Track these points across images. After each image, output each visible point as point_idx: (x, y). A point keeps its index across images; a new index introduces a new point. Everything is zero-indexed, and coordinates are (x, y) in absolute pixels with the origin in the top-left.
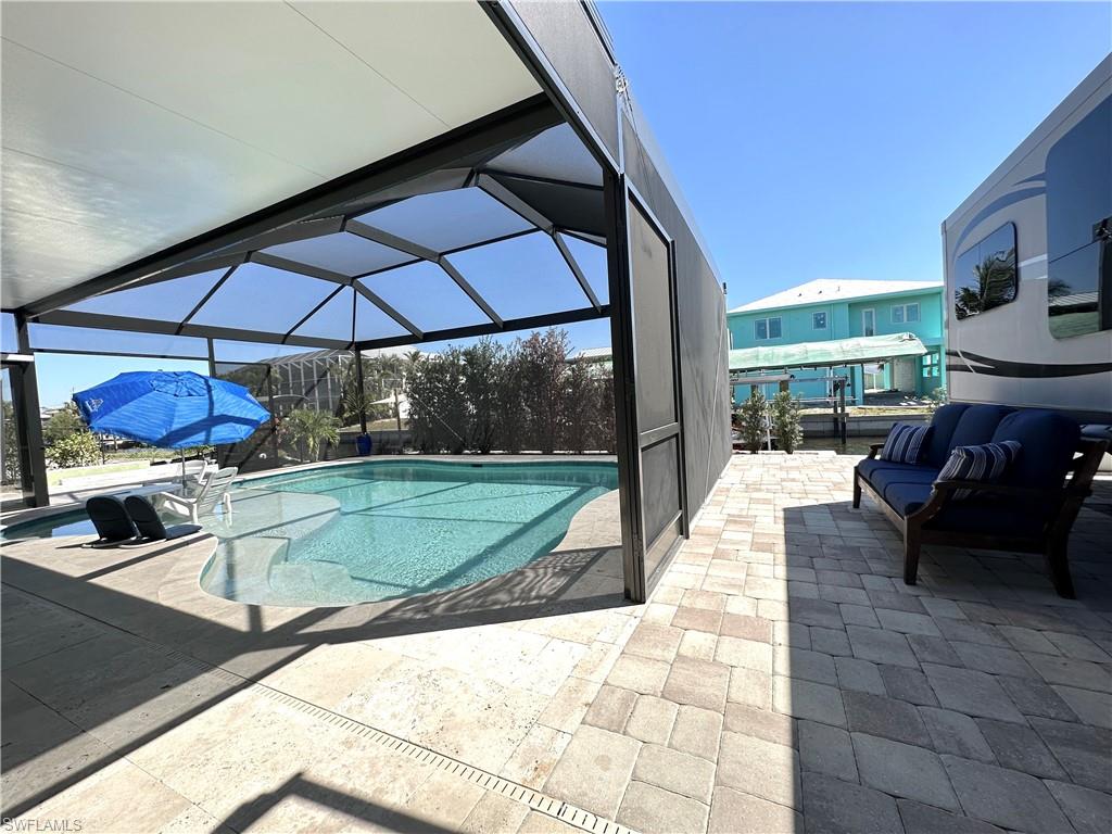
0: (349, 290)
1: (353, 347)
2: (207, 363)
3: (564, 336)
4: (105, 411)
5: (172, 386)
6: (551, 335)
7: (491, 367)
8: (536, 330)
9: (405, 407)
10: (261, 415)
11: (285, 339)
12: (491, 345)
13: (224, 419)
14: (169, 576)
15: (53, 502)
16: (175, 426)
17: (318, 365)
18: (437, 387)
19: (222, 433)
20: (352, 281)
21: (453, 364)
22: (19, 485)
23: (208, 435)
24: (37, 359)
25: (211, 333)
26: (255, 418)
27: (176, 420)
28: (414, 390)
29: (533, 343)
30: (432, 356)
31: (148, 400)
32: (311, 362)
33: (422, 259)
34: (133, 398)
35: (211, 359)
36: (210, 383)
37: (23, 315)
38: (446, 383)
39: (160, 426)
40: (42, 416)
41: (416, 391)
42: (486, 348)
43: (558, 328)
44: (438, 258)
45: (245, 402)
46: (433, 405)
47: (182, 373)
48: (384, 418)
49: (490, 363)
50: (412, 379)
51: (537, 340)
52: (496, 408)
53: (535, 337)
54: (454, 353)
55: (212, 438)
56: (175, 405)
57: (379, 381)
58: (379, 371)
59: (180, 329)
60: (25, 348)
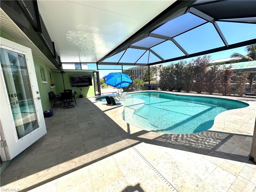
0: (148, 51)
1: (148, 65)
2: (121, 70)
3: (209, 57)
4: (107, 80)
5: (116, 75)
6: (205, 57)
7: (183, 68)
8: (199, 56)
9: (159, 78)
10: (131, 81)
11: (135, 64)
12: (183, 62)
13: (124, 82)
14: (117, 114)
15: (102, 95)
16: (117, 83)
17: (140, 69)
18: (167, 74)
19: (124, 85)
20: (149, 49)
21: (172, 67)
22: (98, 91)
23: (121, 85)
24: (99, 71)
25: (122, 64)
26: (130, 82)
27: (117, 82)
28: (161, 75)
29: (197, 61)
30: (166, 66)
31: (113, 78)
32: (138, 68)
33: (167, 40)
34: (111, 78)
35: (122, 69)
36: (122, 75)
37: (97, 63)
38: (170, 73)
39: (114, 83)
40: (100, 79)
41: (162, 75)
42: (182, 63)
43: (207, 55)
44: (171, 39)
45: (128, 78)
46: (166, 79)
47: (118, 73)
48: (152, 81)
49: (183, 67)
50: (161, 72)
51: (199, 59)
52: (183, 79)
53: (199, 58)
54: (172, 65)
55: (122, 86)
56: (117, 79)
57: (152, 72)
58: (152, 70)
59: (118, 64)
60: (98, 69)
